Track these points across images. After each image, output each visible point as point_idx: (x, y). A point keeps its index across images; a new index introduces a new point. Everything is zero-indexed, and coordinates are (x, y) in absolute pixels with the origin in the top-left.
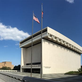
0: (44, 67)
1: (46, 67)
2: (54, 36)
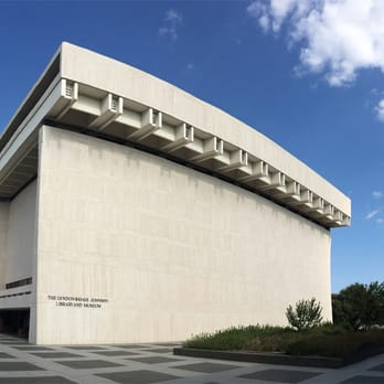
0: (54, 298)
1: (64, 302)
2: (121, 100)
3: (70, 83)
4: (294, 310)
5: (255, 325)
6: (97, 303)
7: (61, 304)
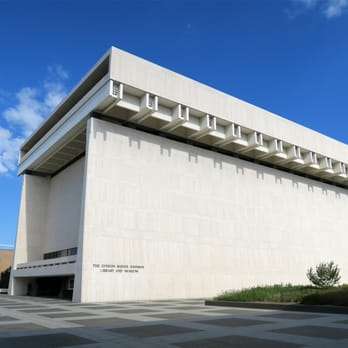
0: (98, 266)
1: (107, 268)
2: (156, 98)
3: (117, 84)
4: (314, 271)
5: (279, 283)
6: (135, 269)
7: (105, 271)
